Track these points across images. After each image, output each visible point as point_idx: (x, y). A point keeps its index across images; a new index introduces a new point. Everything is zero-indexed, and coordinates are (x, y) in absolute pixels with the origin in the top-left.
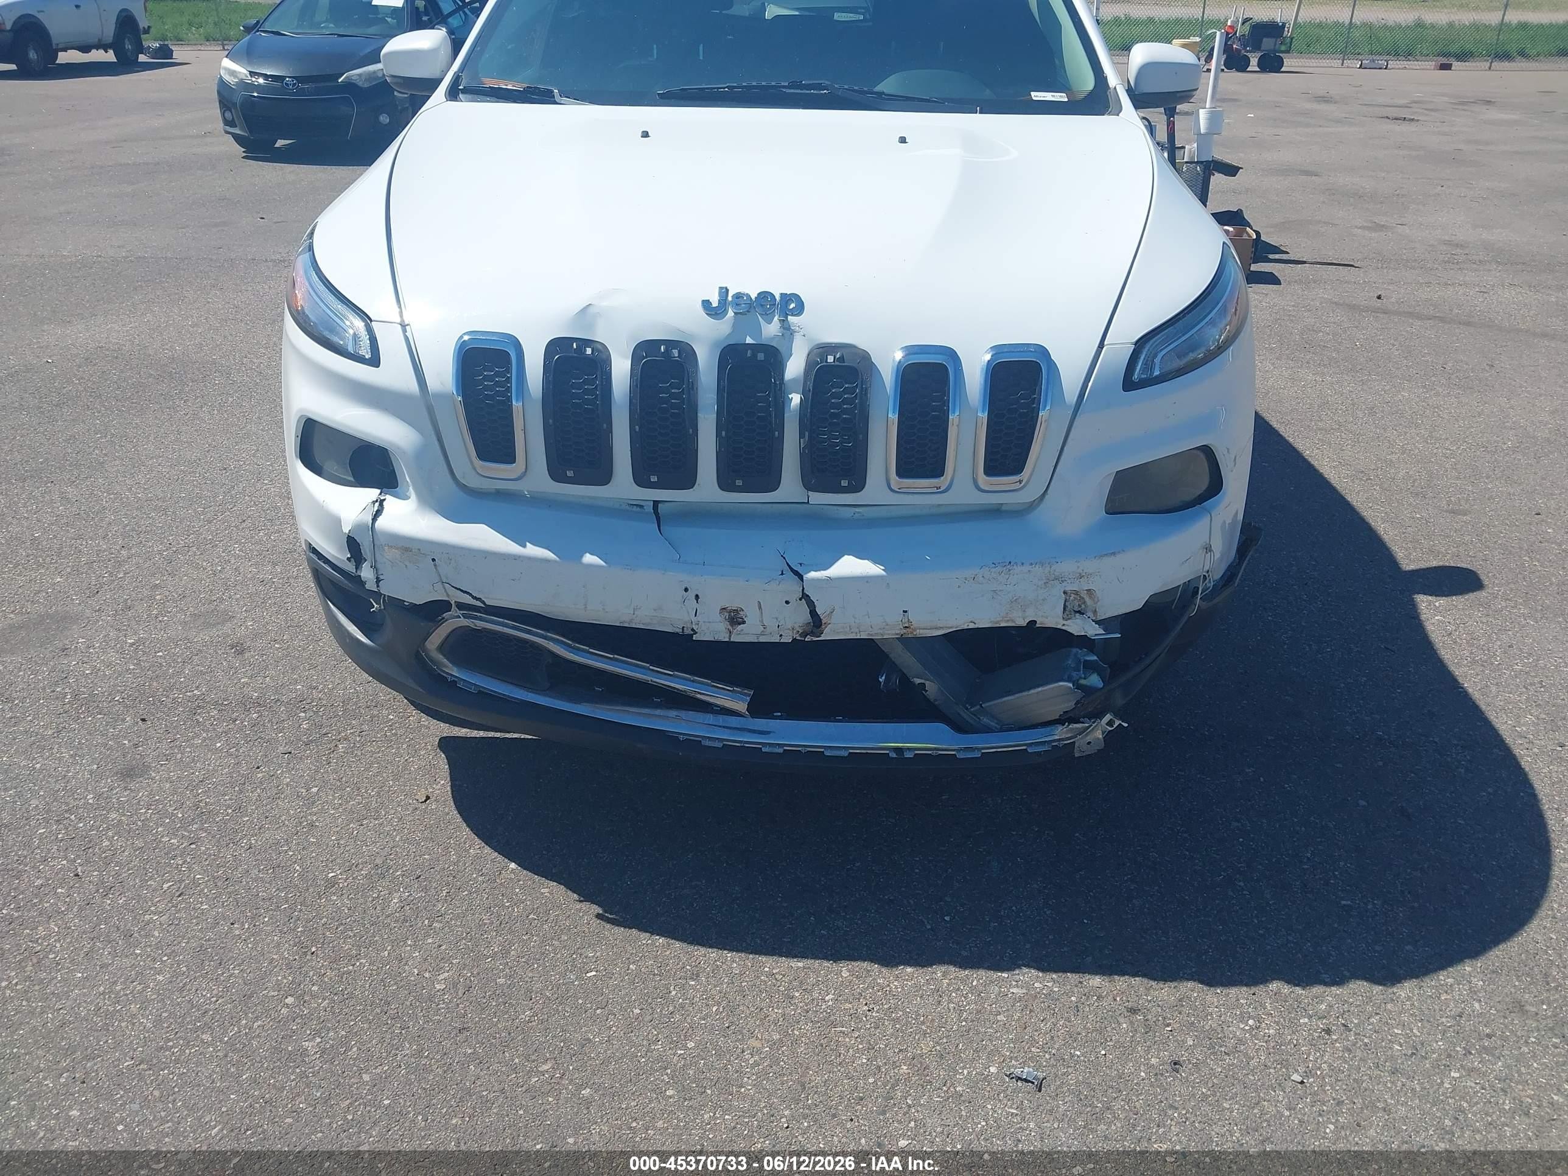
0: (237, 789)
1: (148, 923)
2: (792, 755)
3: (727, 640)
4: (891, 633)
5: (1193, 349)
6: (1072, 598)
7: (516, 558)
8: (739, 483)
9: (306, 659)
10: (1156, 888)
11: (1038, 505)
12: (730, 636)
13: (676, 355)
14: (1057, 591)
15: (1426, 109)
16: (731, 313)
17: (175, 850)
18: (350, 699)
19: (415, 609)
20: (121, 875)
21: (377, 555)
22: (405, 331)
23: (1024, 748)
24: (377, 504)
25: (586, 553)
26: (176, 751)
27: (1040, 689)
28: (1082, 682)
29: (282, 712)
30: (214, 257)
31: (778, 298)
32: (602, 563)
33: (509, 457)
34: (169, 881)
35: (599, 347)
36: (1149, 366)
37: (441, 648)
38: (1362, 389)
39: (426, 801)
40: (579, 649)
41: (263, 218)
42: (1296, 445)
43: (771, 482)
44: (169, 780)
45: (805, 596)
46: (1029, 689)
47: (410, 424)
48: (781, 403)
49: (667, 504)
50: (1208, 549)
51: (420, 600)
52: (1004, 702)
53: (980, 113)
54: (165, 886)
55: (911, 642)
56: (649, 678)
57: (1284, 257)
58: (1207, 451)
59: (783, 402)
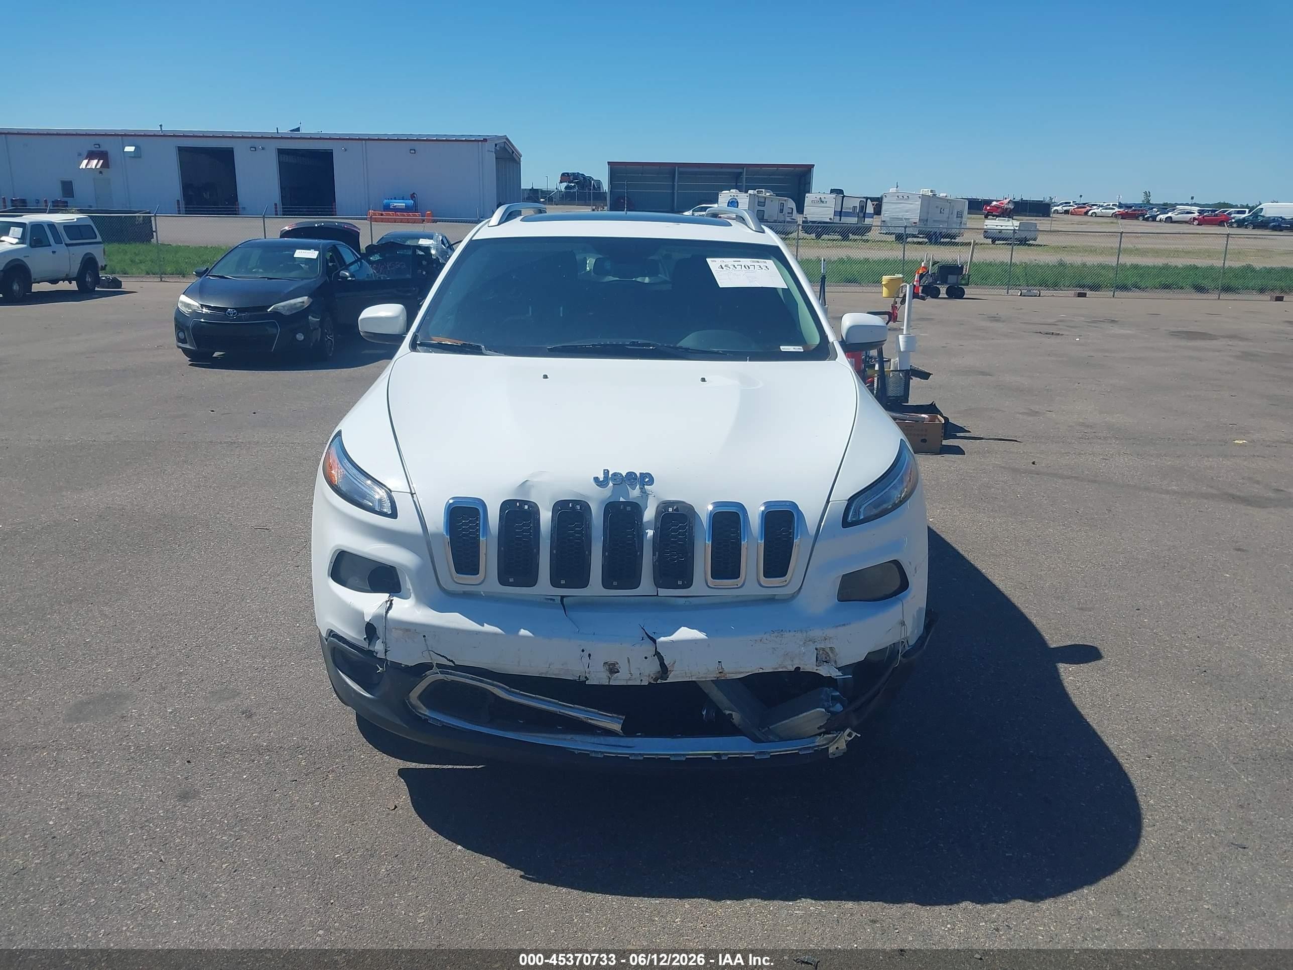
0: (262, 804)
1: (216, 888)
2: (650, 761)
3: (607, 684)
4: (712, 676)
5: (884, 502)
6: (821, 653)
7: (478, 633)
8: (615, 583)
9: (297, 720)
10: (887, 849)
11: (798, 594)
12: (609, 681)
13: (579, 508)
14: (812, 647)
15: (1068, 327)
16: (611, 484)
17: (226, 843)
18: (331, 746)
19: (408, 669)
20: (192, 860)
21: (387, 635)
22: (413, 497)
23: (797, 751)
24: (389, 603)
25: (521, 629)
26: (215, 781)
27: (805, 714)
28: (831, 709)
29: (286, 755)
30: (182, 441)
31: (638, 475)
32: (531, 634)
33: (475, 571)
34: (226, 863)
35: (533, 504)
36: (857, 512)
37: (420, 697)
38: (1022, 527)
39: (395, 809)
40: (513, 692)
41: (213, 411)
42: (976, 565)
43: (634, 582)
44: (214, 800)
45: (657, 654)
46: (798, 715)
47: (414, 552)
48: (641, 535)
49: (569, 598)
50: (903, 623)
51: (411, 663)
52: (782, 724)
53: (750, 360)
54: (224, 866)
55: (722, 683)
56: (558, 710)
57: (967, 435)
58: (896, 563)
59: (643, 535)
